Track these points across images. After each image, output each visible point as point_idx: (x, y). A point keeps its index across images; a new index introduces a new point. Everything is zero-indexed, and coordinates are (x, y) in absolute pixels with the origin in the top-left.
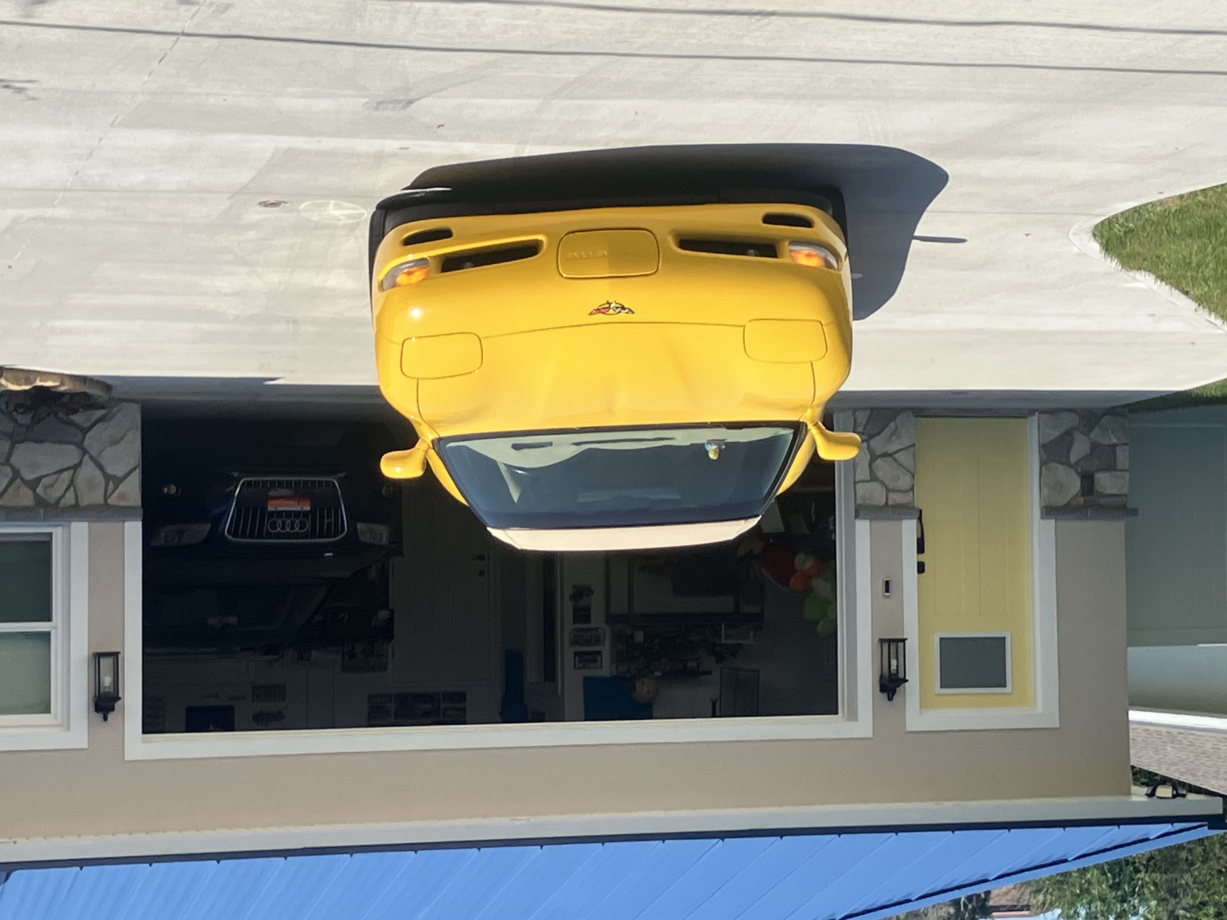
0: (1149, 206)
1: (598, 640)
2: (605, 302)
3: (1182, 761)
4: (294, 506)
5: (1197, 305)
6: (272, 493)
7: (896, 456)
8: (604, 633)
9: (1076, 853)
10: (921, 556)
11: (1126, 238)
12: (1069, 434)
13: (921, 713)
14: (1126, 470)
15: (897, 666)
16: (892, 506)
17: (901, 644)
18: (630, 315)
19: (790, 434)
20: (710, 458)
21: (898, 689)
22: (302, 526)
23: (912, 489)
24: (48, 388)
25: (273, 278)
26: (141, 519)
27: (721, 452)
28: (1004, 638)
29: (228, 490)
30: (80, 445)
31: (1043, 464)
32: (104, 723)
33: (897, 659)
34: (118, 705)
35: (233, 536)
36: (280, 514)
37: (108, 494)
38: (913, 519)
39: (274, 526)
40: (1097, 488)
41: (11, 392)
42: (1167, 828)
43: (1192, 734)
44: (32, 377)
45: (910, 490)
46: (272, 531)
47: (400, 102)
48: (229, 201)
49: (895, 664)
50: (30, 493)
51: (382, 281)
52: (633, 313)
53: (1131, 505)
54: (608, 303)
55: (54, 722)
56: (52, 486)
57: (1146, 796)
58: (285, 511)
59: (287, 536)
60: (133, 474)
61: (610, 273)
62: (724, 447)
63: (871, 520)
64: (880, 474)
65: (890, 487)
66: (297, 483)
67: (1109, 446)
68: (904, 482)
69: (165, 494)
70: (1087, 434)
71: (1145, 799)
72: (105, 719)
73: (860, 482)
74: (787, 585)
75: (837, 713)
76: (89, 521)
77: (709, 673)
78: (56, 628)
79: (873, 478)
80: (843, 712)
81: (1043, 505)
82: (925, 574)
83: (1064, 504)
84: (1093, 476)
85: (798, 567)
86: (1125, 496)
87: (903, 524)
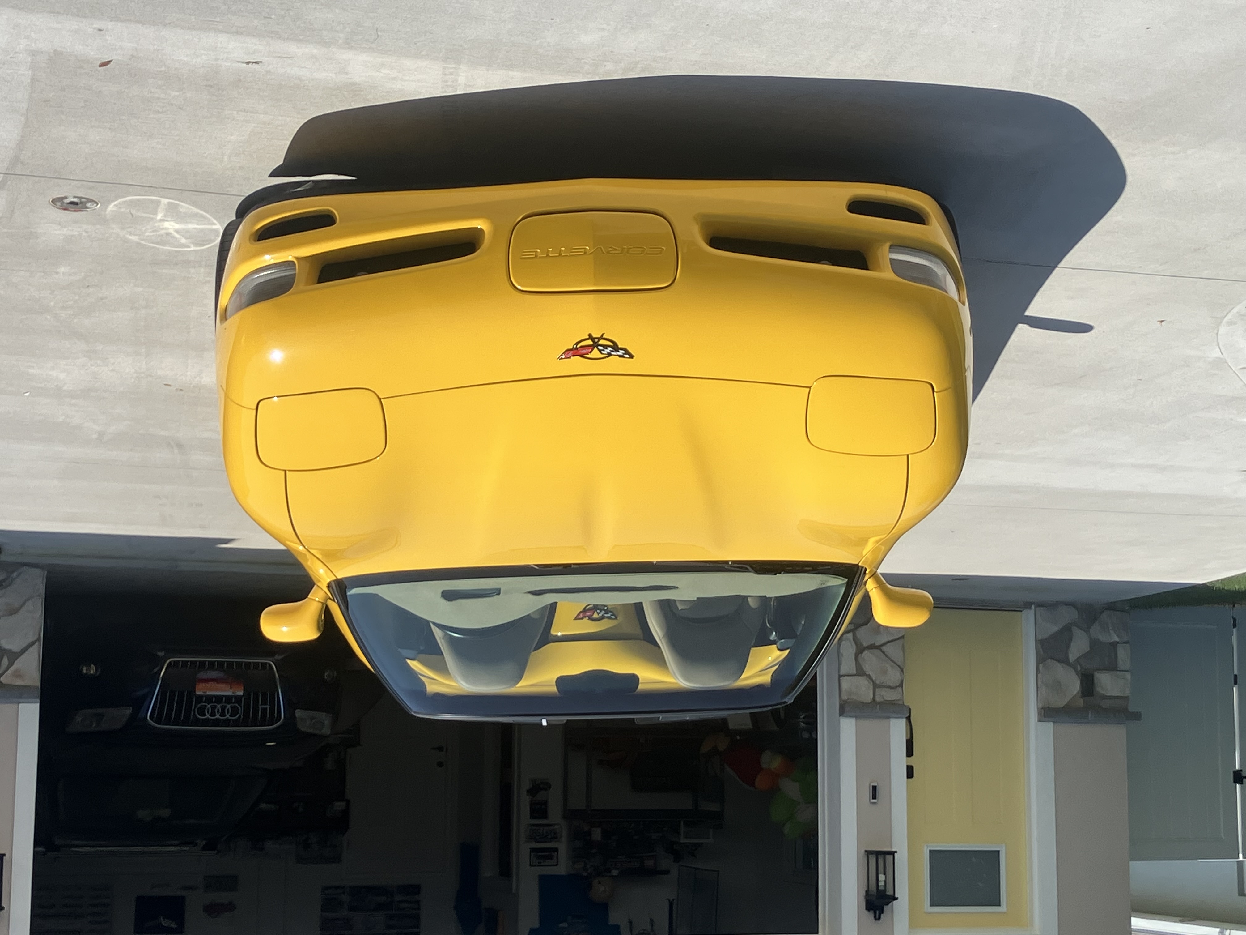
1: (555, 837)
2: (585, 336)
4: (225, 691)
6: (202, 675)
7: (884, 648)
8: (561, 829)
10: (909, 759)
12: (1067, 629)
14: (1127, 671)
15: (885, 881)
16: (880, 704)
17: (889, 858)
18: (627, 360)
21: (886, 908)
22: (234, 711)
23: (901, 685)
26: (38, 700)
28: (999, 852)
29: (152, 670)
31: (1040, 660)
33: (885, 874)
35: (157, 722)
36: (209, 699)
37: (1, 671)
38: (902, 718)
39: (202, 711)
40: (1099, 689)
45: (899, 686)
46: (200, 717)
49: (884, 879)
53: (1131, 709)
54: (590, 337)
59: (217, 723)
60: (31, 649)
63: (857, 717)
64: (867, 668)
65: (878, 682)
66: (230, 664)
67: (1109, 643)
68: (893, 676)
69: (84, 674)
70: (1087, 631)
73: (844, 676)
74: (753, 784)
75: (817, 932)
77: (667, 872)
79: (860, 672)
80: (824, 932)
81: (1040, 706)
82: (913, 779)
83: (1062, 706)
84: (1093, 676)
85: (764, 766)
86: (1126, 698)
87: (891, 723)
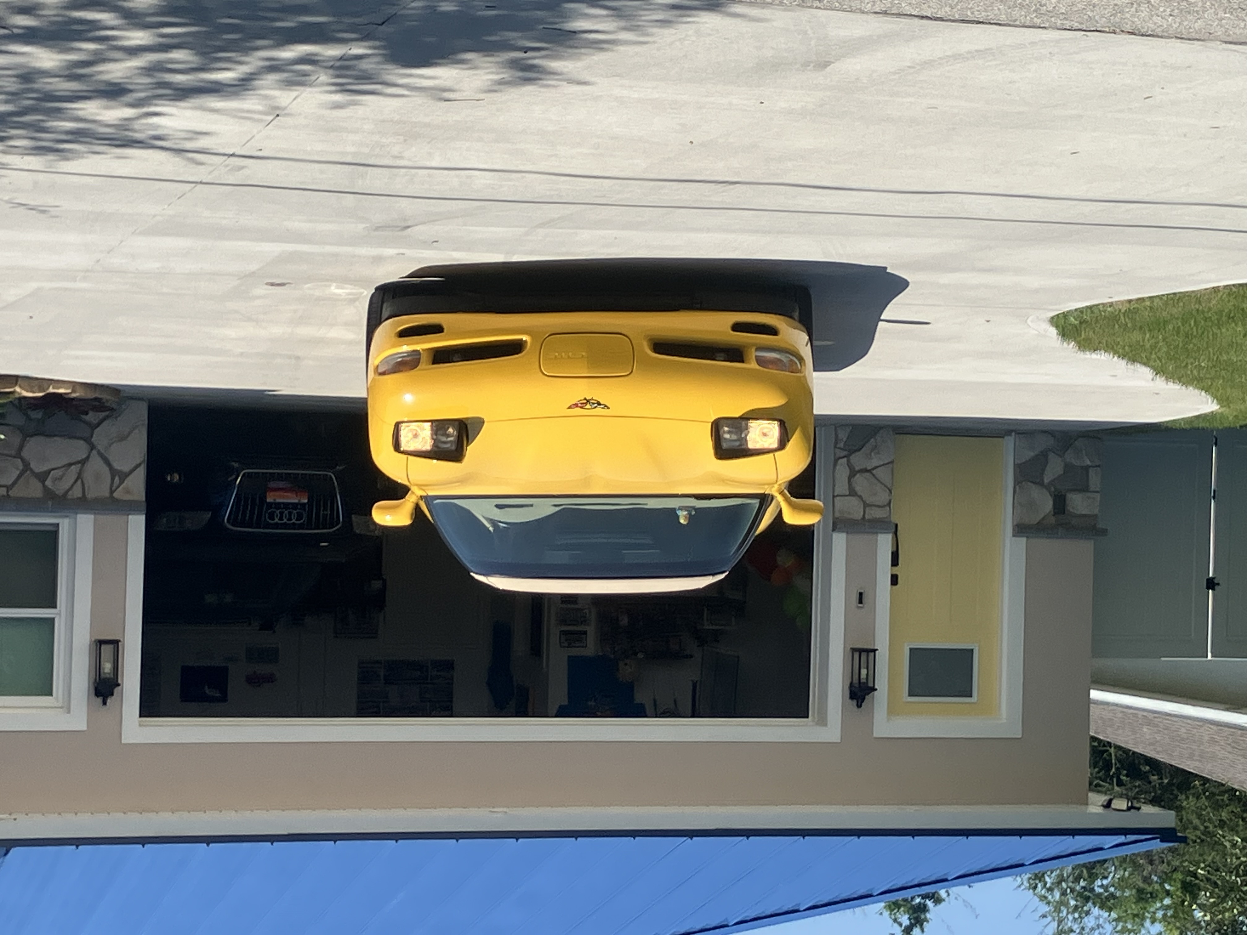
0: (1101, 306)
1: (584, 622)
2: (583, 398)
3: (1157, 742)
4: (292, 499)
5: (1155, 373)
6: (272, 485)
7: (874, 472)
8: (590, 612)
9: (1032, 858)
10: (895, 568)
11: (1080, 327)
12: (1043, 456)
13: (888, 720)
14: (1097, 492)
15: (867, 675)
16: (869, 521)
17: (872, 654)
18: (606, 410)
19: (755, 503)
20: (679, 523)
21: (867, 697)
22: (299, 517)
23: (889, 504)
24: (60, 395)
25: (277, 330)
26: (145, 512)
27: (690, 517)
28: (972, 650)
29: (230, 479)
30: (88, 440)
31: (1018, 483)
32: (104, 708)
33: (867, 668)
34: (117, 690)
35: (233, 525)
36: (278, 505)
37: (114, 488)
38: (889, 533)
39: (272, 517)
40: (1069, 508)
41: (25, 398)
42: (1121, 839)
43: (1168, 720)
44: (45, 385)
45: (887, 505)
46: (270, 521)
47: (397, 227)
48: (239, 281)
49: (865, 673)
50: (39, 485)
51: (378, 366)
52: (608, 408)
53: (1100, 526)
54: (585, 399)
55: (56, 705)
56: (60, 478)
57: (1102, 808)
58: (283, 503)
59: (285, 526)
60: (138, 469)
61: (588, 373)
62: (693, 513)
63: (847, 533)
64: (858, 489)
65: (868, 502)
66: (296, 476)
67: (1082, 467)
68: (882, 497)
69: (169, 482)
70: (1062, 456)
71: (1100, 810)
72: (105, 703)
73: (838, 496)
74: (769, 580)
75: (807, 717)
76: (95, 514)
77: (691, 656)
78: (59, 614)
79: (852, 493)
80: (813, 715)
81: (1015, 523)
82: (898, 586)
83: (1036, 523)
84: (1065, 496)
85: (779, 563)
86: (1096, 516)
87: (879, 538)
